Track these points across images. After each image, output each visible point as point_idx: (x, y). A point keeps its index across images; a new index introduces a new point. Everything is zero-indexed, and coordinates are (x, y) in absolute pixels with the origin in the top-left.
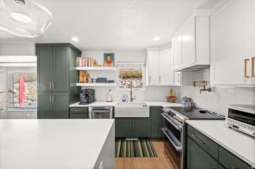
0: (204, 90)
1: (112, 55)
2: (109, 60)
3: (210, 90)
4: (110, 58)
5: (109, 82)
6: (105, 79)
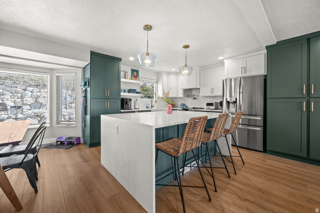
0: (194, 98)
1: (137, 71)
2: (135, 75)
4: (136, 73)
5: (137, 93)
6: (136, 90)
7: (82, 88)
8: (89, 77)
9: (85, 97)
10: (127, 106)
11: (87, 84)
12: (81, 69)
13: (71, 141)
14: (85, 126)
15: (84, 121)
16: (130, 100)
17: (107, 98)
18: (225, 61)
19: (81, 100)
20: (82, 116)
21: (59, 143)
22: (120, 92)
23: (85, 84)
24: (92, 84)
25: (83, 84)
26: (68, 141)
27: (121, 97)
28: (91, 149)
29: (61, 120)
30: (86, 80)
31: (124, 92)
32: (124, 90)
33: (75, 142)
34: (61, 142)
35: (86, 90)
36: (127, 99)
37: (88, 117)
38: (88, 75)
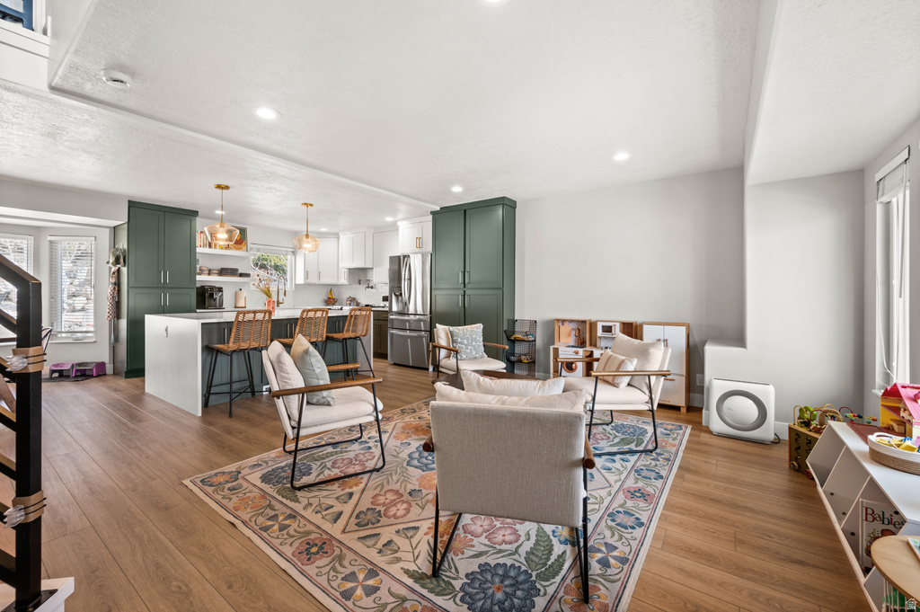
0: (368, 287)
1: (243, 231)
3: (372, 288)
4: (240, 235)
5: (241, 275)
6: (237, 270)
7: (110, 268)
8: (126, 247)
9: (118, 284)
10: (213, 302)
11: (122, 260)
12: (108, 230)
13: (85, 370)
14: (117, 339)
15: (115, 330)
16: (220, 290)
17: (164, 287)
18: (399, 223)
19: (108, 290)
20: (110, 321)
21: (56, 375)
22: (196, 274)
23: (117, 261)
24: (132, 259)
25: (112, 260)
26: (77, 371)
27: (198, 285)
28: (129, 380)
29: (59, 330)
30: (118, 253)
31: (209, 274)
32: (210, 271)
33: (94, 370)
34: (61, 372)
35: (119, 270)
36: (212, 288)
37: (123, 323)
38: (123, 244)
